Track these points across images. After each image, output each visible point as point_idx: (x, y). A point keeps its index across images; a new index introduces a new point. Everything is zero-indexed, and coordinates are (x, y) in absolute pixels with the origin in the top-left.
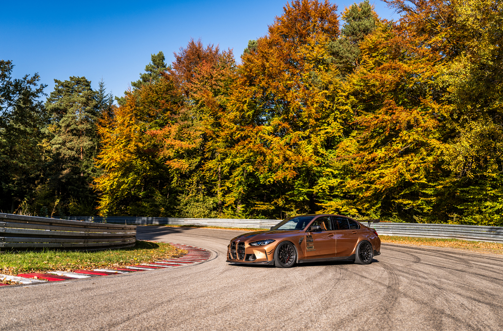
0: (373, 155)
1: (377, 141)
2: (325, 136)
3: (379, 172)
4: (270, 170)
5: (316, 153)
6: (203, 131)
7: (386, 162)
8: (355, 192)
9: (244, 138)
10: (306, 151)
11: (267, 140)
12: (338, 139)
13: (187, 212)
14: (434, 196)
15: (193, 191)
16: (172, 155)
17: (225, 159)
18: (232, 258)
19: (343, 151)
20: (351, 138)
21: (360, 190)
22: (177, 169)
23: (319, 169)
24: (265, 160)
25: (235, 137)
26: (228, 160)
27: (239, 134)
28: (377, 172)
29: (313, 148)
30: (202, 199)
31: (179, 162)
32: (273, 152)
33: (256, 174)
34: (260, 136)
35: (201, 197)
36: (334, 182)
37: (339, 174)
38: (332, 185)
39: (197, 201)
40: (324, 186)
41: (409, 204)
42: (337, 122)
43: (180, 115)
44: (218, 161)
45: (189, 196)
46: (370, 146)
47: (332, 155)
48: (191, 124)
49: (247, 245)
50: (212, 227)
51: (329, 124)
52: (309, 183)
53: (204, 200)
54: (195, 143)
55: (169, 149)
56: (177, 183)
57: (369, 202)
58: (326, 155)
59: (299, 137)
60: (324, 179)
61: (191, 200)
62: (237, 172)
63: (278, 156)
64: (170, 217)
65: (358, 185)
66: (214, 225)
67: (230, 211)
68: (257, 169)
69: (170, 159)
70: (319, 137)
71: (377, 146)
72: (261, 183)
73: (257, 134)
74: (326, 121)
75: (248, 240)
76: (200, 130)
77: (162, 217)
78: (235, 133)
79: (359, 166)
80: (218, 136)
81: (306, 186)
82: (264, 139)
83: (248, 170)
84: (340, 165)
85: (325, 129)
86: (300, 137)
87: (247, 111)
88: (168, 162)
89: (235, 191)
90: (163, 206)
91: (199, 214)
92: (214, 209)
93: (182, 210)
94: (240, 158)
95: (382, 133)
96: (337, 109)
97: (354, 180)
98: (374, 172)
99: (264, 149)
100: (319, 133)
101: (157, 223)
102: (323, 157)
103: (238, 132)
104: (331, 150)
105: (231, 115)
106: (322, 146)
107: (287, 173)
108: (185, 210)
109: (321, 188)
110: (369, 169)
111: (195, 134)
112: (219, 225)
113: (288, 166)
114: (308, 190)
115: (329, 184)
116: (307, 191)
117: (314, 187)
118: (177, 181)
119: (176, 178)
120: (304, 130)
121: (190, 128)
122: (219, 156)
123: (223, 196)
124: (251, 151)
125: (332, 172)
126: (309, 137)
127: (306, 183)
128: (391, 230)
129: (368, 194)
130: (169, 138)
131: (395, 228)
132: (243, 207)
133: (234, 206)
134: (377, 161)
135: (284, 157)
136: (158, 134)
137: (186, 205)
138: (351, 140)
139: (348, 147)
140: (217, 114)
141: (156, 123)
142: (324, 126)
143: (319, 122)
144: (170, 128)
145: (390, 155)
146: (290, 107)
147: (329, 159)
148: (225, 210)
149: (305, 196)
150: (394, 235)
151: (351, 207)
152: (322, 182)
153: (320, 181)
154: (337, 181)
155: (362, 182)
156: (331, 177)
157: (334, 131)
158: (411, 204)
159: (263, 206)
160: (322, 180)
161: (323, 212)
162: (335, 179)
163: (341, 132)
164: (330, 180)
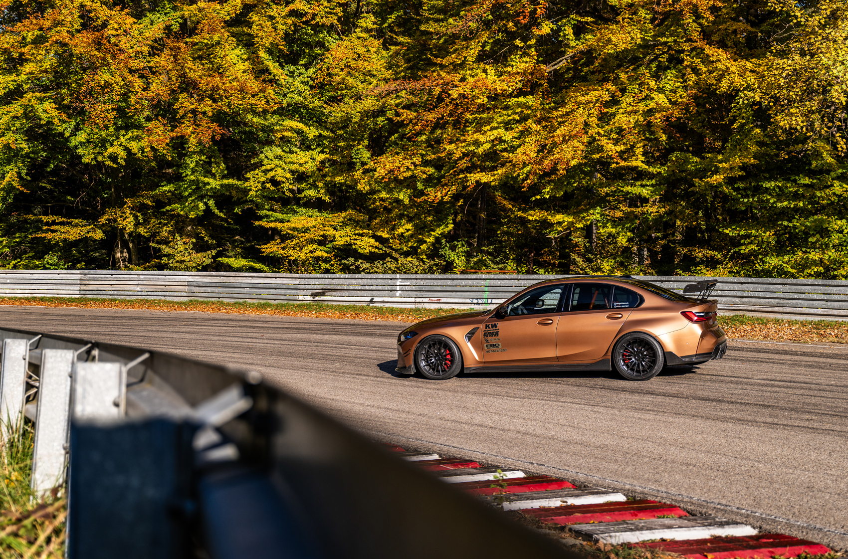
3: (492, 135)
20: (363, 35)
29: (248, 59)
36: (304, 159)
38: (302, 169)
40: (279, 171)
41: (560, 223)
52: (227, 163)
60: (278, 151)
65: (408, 169)
81: (219, 171)
83: (44, 116)
106: (273, 55)
114: (226, 181)
115: (293, 167)
116: (221, 185)
117: (248, 175)
125: (299, 132)
129: (435, 195)
149: (211, 203)
151: (361, 232)
152: (272, 160)
153: (266, 157)
154: (313, 159)
155: (417, 163)
156: (296, 146)
157: (317, 8)
158: (566, 223)
159: (67, 228)
160: (270, 155)
161: (283, 245)
162: (307, 153)
163: (336, 14)
164: (292, 156)
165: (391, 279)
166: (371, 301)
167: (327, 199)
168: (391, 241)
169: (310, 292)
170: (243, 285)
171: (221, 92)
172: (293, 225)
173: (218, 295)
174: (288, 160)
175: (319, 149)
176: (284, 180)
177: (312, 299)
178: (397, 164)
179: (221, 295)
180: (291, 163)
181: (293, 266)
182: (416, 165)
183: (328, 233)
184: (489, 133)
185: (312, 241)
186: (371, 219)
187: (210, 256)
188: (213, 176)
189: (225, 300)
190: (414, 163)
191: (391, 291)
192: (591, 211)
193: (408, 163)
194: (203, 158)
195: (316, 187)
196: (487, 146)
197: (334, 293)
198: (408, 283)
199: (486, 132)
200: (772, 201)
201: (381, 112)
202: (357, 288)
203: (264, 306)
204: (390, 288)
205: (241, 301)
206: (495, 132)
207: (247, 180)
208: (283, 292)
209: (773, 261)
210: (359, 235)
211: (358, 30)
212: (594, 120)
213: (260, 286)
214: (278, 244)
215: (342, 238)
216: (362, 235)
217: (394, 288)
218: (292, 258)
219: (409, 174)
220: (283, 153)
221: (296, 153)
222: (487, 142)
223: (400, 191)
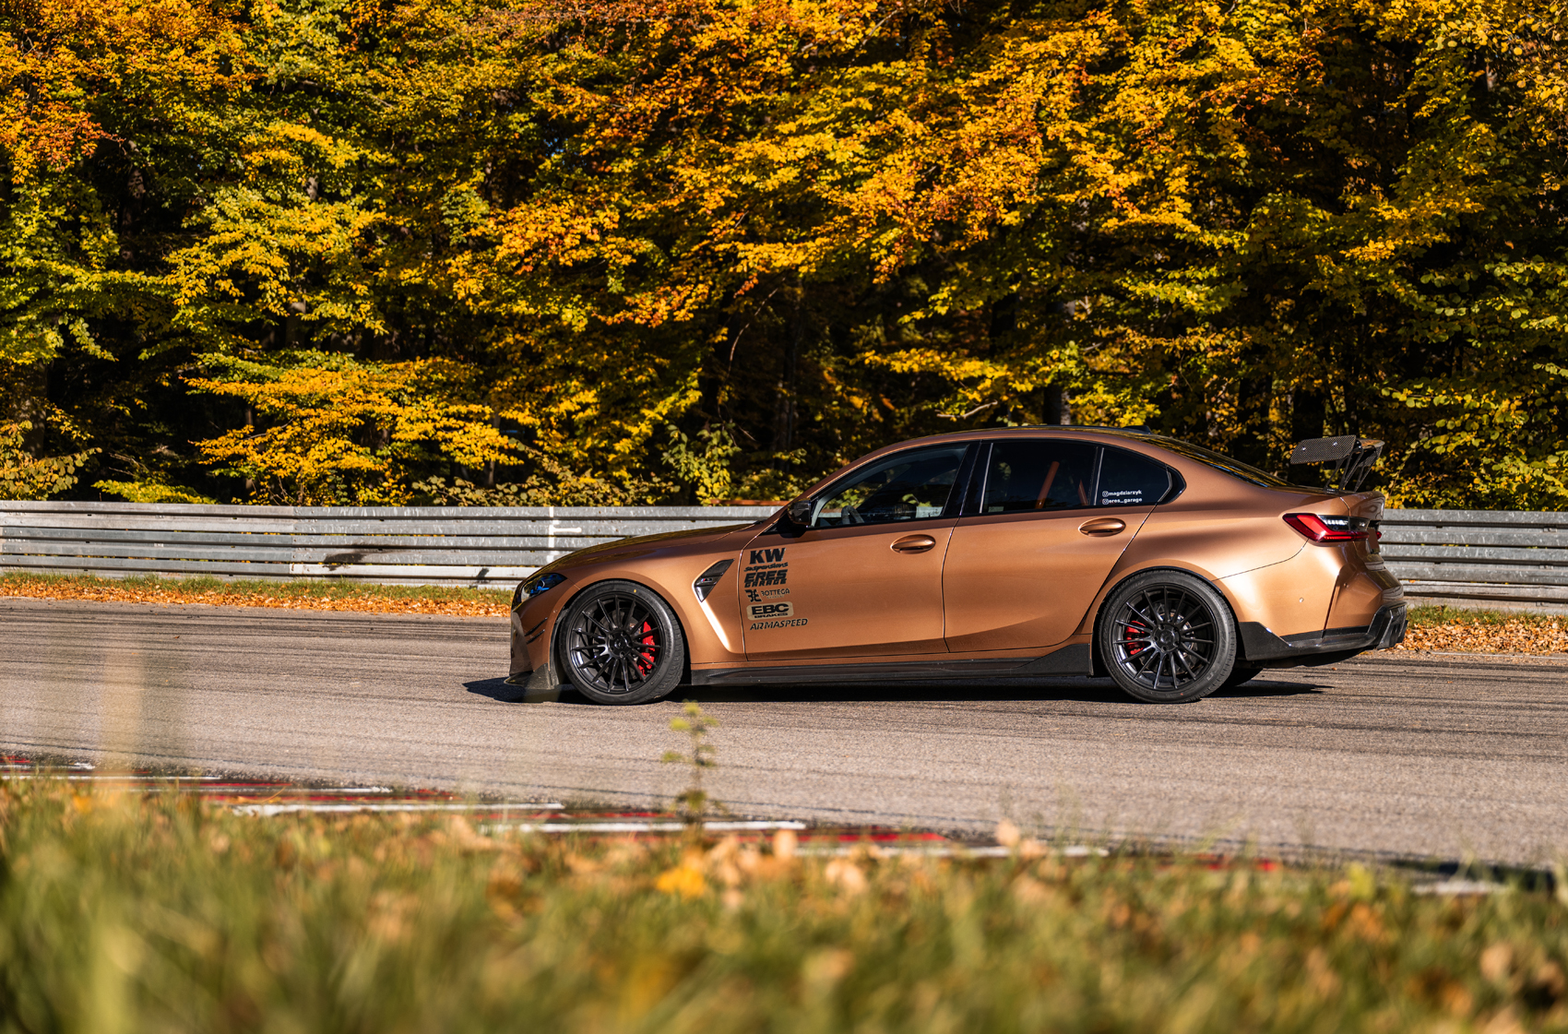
3: (801, 147)
14: (1218, 323)
36: (320, 223)
38: (313, 248)
40: (255, 249)
41: (972, 382)
60: (254, 199)
65: (585, 241)
114: (115, 275)
115: (290, 241)
116: (103, 284)
117: (172, 258)
129: (652, 307)
149: (80, 328)
151: (463, 409)
152: (235, 221)
153: (222, 213)
154: (345, 224)
155: (608, 224)
156: (299, 188)
158: (988, 383)
160: (232, 207)
161: (259, 440)
162: (328, 207)
164: (289, 213)
165: (533, 519)
166: (481, 578)
167: (378, 327)
168: (540, 433)
169: (324, 554)
170: (147, 536)
171: (102, 32)
172: (286, 387)
173: (83, 562)
174: (277, 224)
175: (359, 199)
176: (266, 272)
177: (326, 571)
178: (556, 227)
179: (92, 562)
180: (283, 230)
181: (283, 489)
182: (604, 233)
183: (377, 409)
184: (792, 141)
185: (334, 430)
186: (489, 380)
187: (71, 469)
188: (85, 262)
189: (100, 575)
190: (598, 227)
191: (532, 549)
192: (1054, 353)
193: (584, 225)
194: (58, 212)
195: (351, 296)
196: (789, 175)
197: (386, 557)
198: (578, 530)
199: (785, 137)
200: (1516, 315)
201: (519, 96)
202: (444, 542)
203: (200, 588)
204: (529, 542)
205: (142, 576)
206: (810, 140)
207: (170, 268)
208: (252, 553)
209: (1519, 470)
210: (458, 416)
212: (1062, 100)
213: (192, 537)
214: (246, 437)
215: (412, 424)
216: (467, 418)
217: (540, 542)
218: (281, 473)
219: (585, 254)
220: (265, 206)
221: (300, 206)
222: (788, 164)
223: (564, 302)
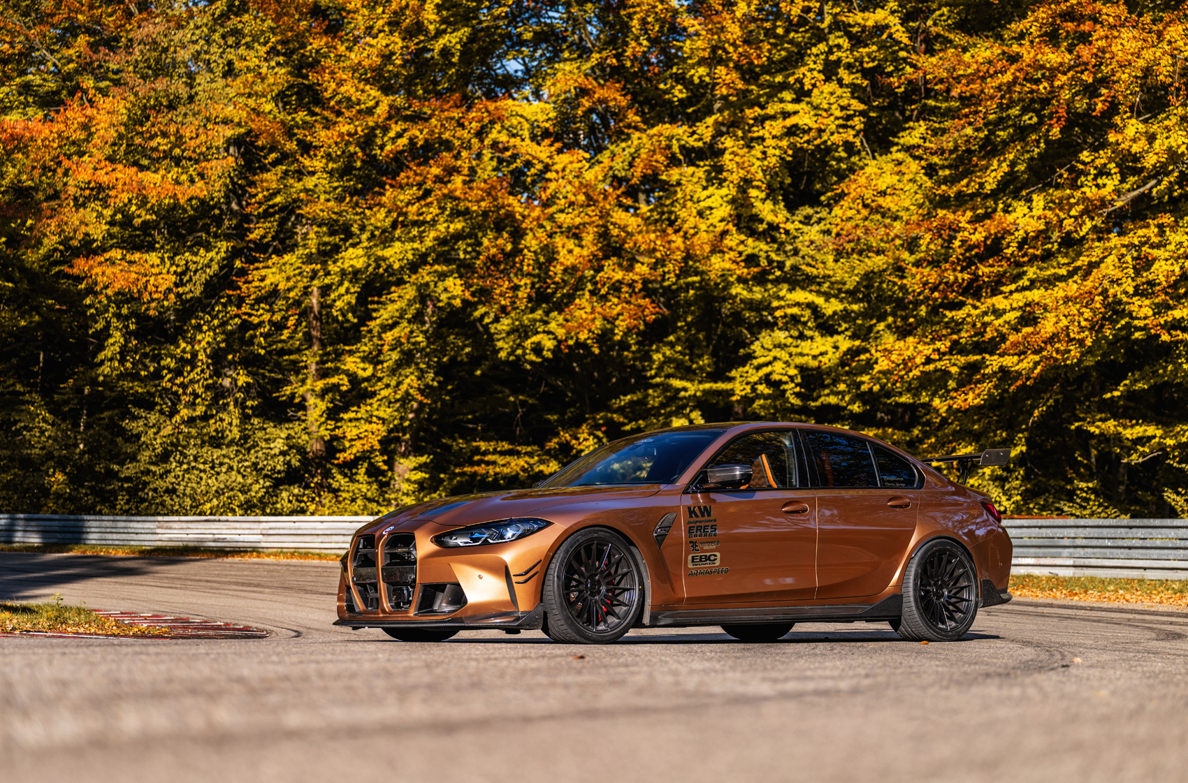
0: (992, 226)
1: (1013, 164)
2: (784, 143)
3: (1019, 299)
4: (541, 298)
5: (745, 220)
6: (239, 124)
7: (1048, 256)
8: (916, 395)
9: (424, 152)
10: (700, 214)
11: (528, 164)
12: (840, 160)
13: (167, 491)
15: (196, 396)
16: (98, 231)
17: (336, 249)
18: (359, 605)
19: (865, 212)
20: (900, 156)
21: (935, 381)
22: (124, 297)
23: (758, 294)
24: (517, 251)
25: (382, 147)
26: (353, 258)
27: (399, 135)
28: (1009, 302)
29: (733, 201)
30: (235, 433)
31: (131, 263)
32: (551, 218)
33: (477, 314)
34: (495, 145)
35: (230, 421)
36: (823, 349)
37: (846, 316)
38: (814, 364)
39: (217, 441)
40: (778, 366)
42: (840, 83)
43: (137, 50)
44: (309, 259)
45: (177, 418)
46: (982, 185)
47: (813, 232)
48: (184, 92)
49: (424, 546)
50: (281, 552)
51: (802, 94)
52: (713, 355)
53: (245, 438)
54: (202, 176)
55: (84, 205)
56: (122, 361)
57: (976, 437)
58: (787, 232)
59: (669, 147)
60: (780, 336)
61: (189, 436)
62: (391, 307)
63: (575, 233)
64: (91, 510)
65: (929, 361)
66: (290, 543)
67: (363, 485)
68: (484, 295)
69: (88, 248)
70: (758, 150)
71: (1011, 187)
72: (503, 355)
73: (480, 134)
74: (791, 80)
75: (431, 525)
76: (226, 122)
77: (55, 512)
78: (386, 129)
79: (932, 276)
80: (306, 148)
81: (702, 369)
82: (515, 157)
83: (444, 297)
84: (848, 273)
85: (786, 115)
86: (676, 149)
87: (439, 33)
88: (81, 265)
89: (384, 393)
90: (61, 464)
91: (223, 498)
92: (292, 477)
93: (146, 484)
94: (408, 246)
95: (1034, 128)
96: (837, 25)
97: (910, 339)
98: (999, 302)
99: (516, 204)
100: (758, 132)
101: (35, 540)
102: (774, 240)
103: (396, 128)
104: (808, 210)
105: (367, 54)
106: (771, 193)
107: (614, 306)
108: (160, 484)
109: (767, 379)
110: (974, 290)
111: (203, 138)
112: (315, 544)
113: (619, 275)
114: (707, 386)
115: (799, 360)
116: (704, 391)
117: (733, 373)
118: (124, 352)
119: (117, 337)
120: (693, 120)
121: (182, 109)
122: (312, 238)
123: (333, 414)
124: (456, 214)
125: (813, 307)
126: (711, 152)
127: (700, 356)
128: (1066, 552)
130: (86, 158)
131: (1084, 542)
132: (418, 468)
133: (379, 460)
134: (1009, 251)
135: (604, 235)
136: (32, 139)
137: (164, 457)
138: (900, 163)
139: (883, 194)
140: (303, 46)
141: (26, 88)
142: (782, 101)
143: (761, 86)
144: (89, 112)
145: (1068, 224)
146: (630, 16)
147: (804, 250)
148: (339, 480)
149: (696, 416)
150: (1079, 573)
152: (769, 350)
153: (762, 347)
154: (836, 348)
155: (943, 349)
156: (810, 329)
157: (825, 121)
158: (1156, 439)
159: (508, 458)
160: (768, 342)
162: (829, 339)
163: (853, 127)
164: (803, 344)
174: (795, 350)
176: (785, 378)
180: (800, 354)
182: (941, 354)
184: (1016, 295)
190: (937, 351)
193: (927, 350)
207: (731, 380)
211: (895, 149)
219: (931, 367)
220: (790, 340)
221: (812, 338)
222: (1013, 309)
223: (934, 394)
